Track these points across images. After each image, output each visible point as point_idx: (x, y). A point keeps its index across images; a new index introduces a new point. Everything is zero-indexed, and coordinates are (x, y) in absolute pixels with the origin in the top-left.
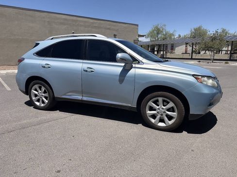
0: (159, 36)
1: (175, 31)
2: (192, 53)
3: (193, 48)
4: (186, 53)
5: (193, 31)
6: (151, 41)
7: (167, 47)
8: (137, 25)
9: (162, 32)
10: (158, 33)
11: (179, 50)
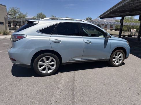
8: (6, 6)
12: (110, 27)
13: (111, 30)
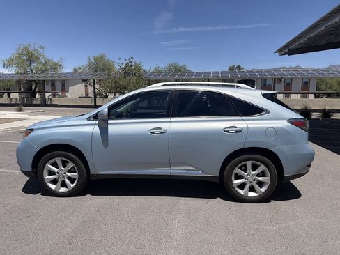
0: (34, 65)
1: (61, 59)
2: (95, 98)
3: (95, 88)
4: (87, 96)
5: (92, 60)
6: (17, 73)
7: (53, 86)
9: (37, 58)
10: (30, 61)
11: (76, 92)
12: (301, 85)
13: (305, 95)
